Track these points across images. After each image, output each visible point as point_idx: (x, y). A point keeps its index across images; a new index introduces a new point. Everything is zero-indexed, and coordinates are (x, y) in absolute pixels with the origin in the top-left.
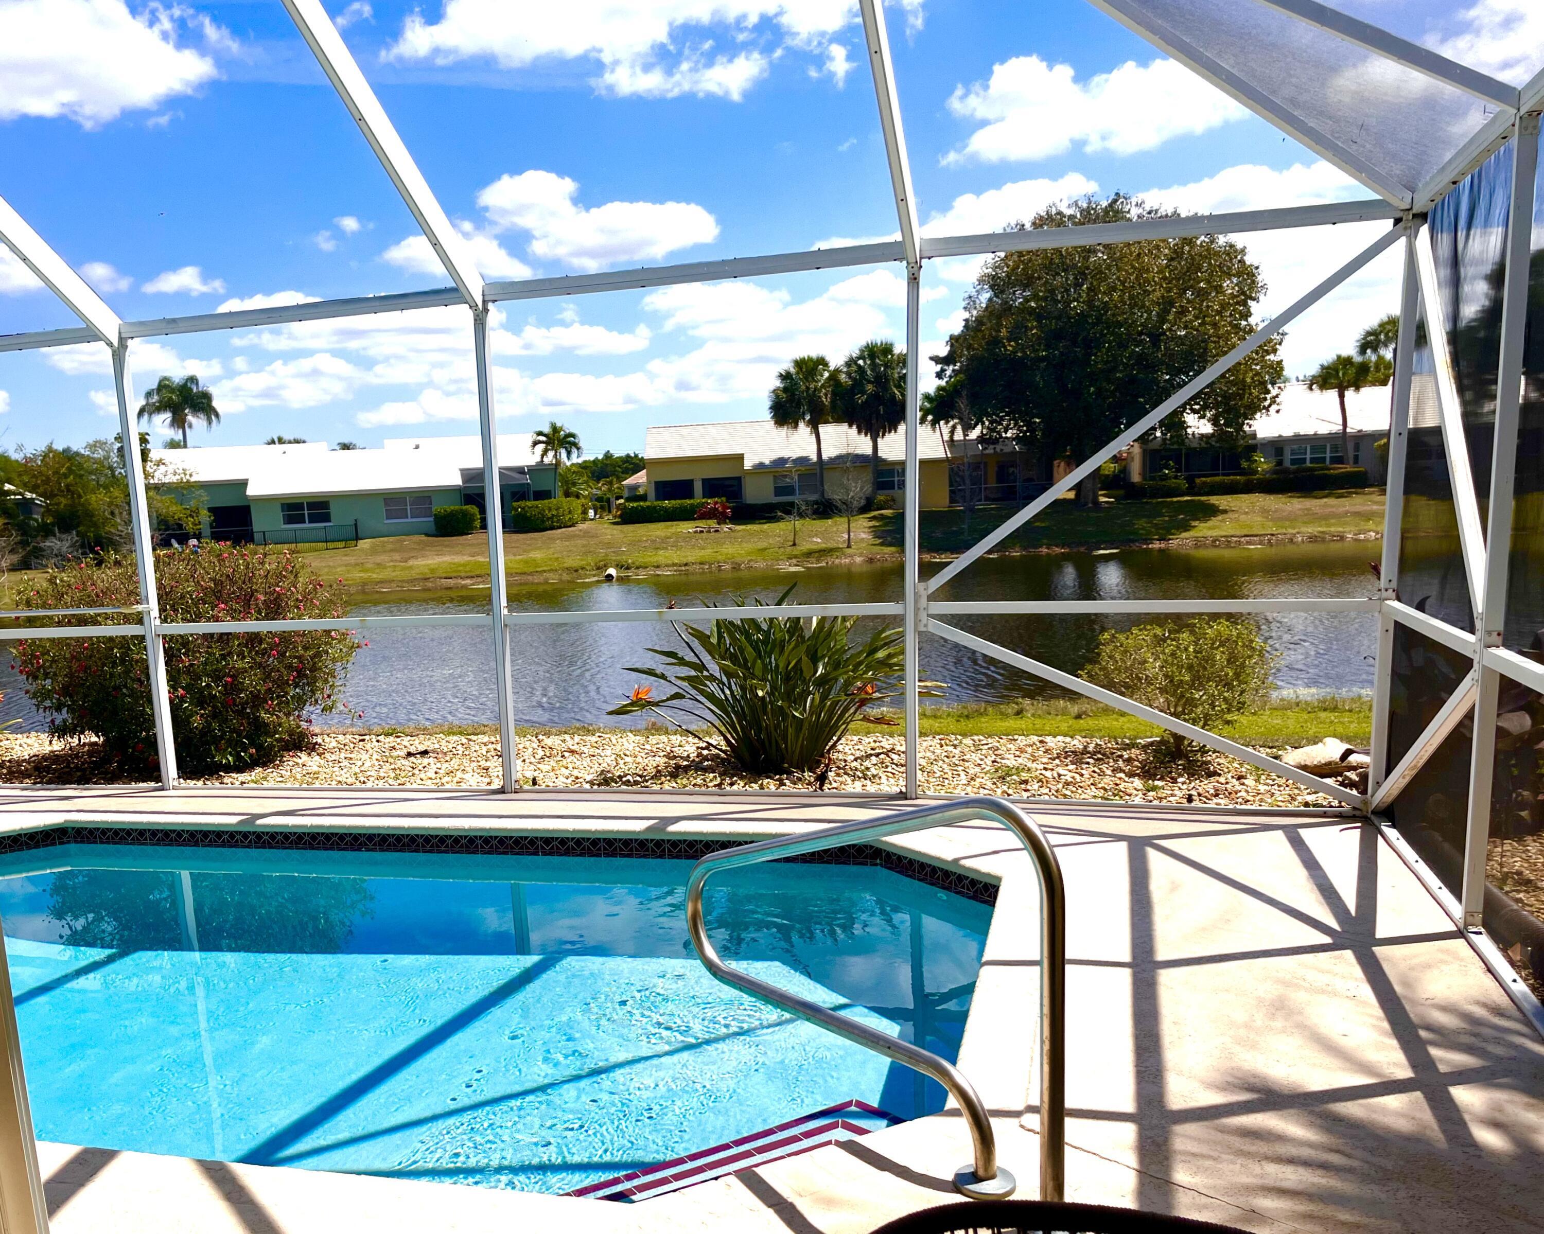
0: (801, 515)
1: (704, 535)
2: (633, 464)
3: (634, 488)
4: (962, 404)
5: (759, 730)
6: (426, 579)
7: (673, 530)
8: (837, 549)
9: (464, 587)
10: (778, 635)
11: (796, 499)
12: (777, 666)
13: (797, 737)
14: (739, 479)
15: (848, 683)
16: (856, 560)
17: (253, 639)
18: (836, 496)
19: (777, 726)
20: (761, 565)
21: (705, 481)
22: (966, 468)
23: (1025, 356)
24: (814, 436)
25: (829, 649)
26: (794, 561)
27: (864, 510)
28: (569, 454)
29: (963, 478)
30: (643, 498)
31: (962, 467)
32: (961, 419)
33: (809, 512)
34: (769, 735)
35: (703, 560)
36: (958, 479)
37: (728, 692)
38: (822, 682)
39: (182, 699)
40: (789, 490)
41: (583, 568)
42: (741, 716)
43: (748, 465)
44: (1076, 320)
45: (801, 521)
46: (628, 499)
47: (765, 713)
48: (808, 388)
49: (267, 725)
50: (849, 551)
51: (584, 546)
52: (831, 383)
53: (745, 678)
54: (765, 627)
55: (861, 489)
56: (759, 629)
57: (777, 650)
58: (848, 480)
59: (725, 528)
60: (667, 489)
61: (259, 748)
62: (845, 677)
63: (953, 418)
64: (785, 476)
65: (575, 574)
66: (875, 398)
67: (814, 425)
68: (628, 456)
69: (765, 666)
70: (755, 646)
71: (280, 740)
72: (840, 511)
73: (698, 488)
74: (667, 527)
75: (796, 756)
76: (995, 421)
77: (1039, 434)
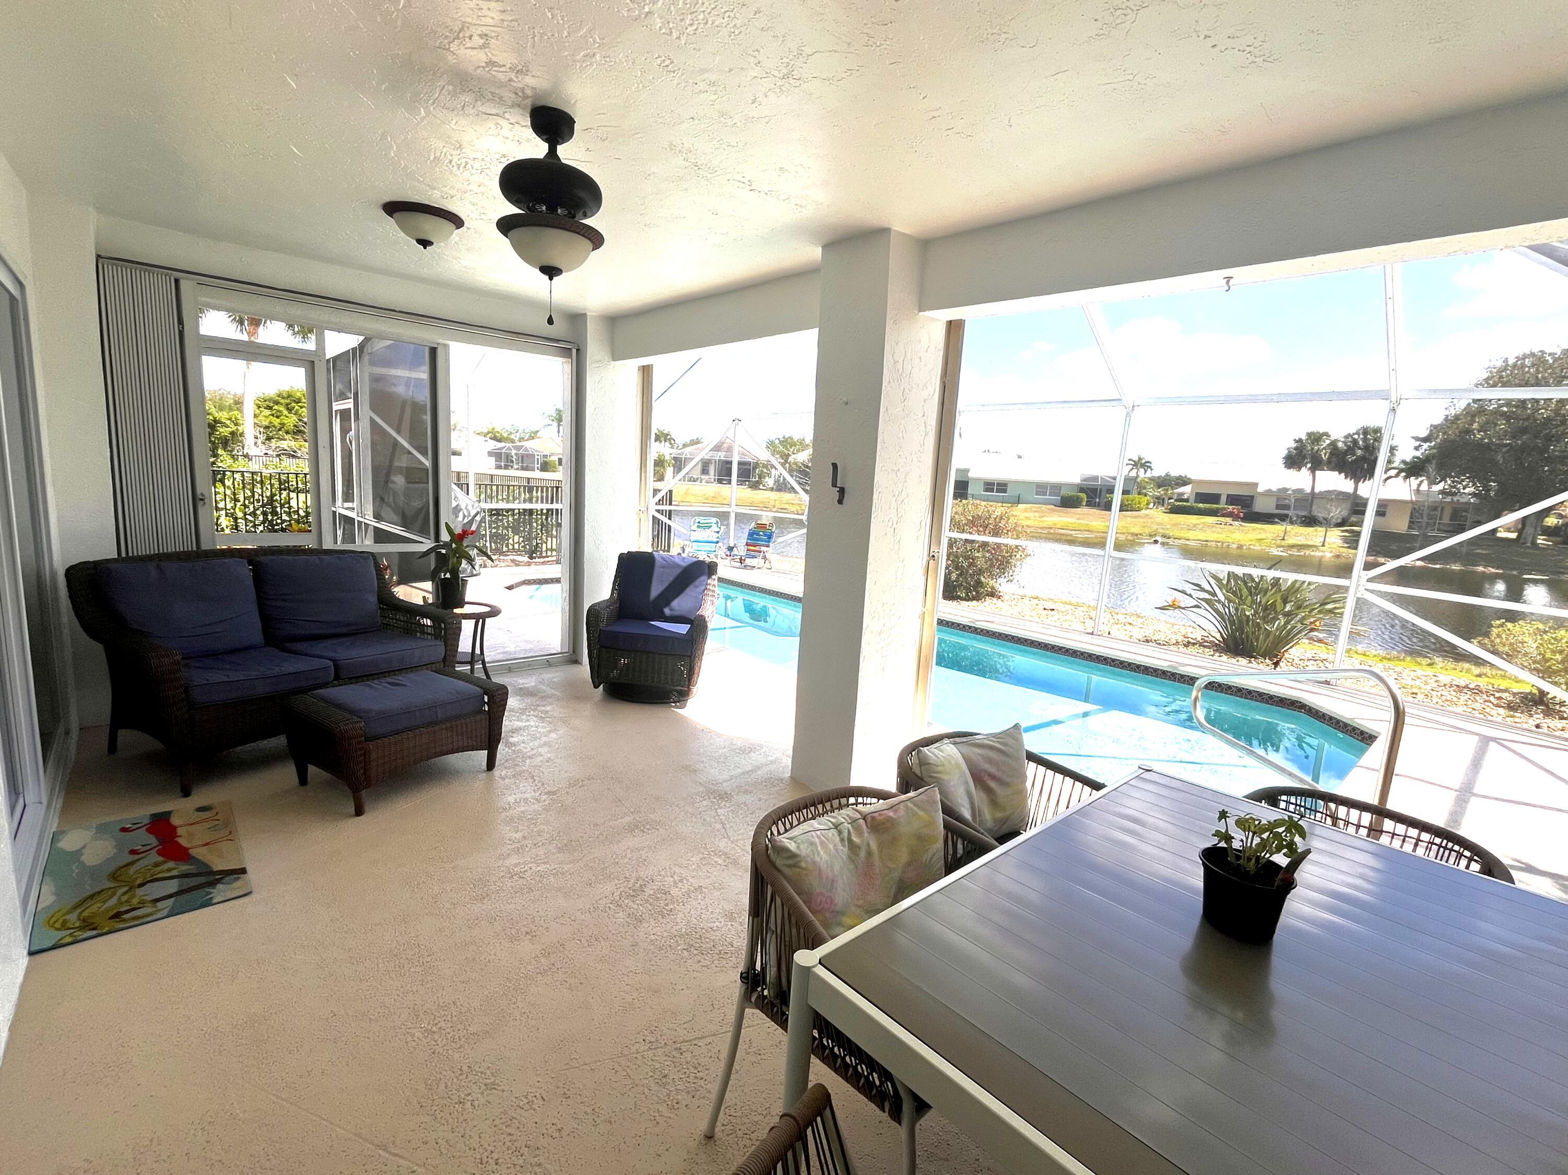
0: (1292, 523)
1: (1222, 526)
2: (1183, 481)
3: (1183, 494)
4: (1431, 468)
5: (1242, 632)
6: (1051, 528)
7: (1202, 520)
8: (1314, 546)
9: (1071, 535)
10: (1265, 586)
11: (1290, 513)
12: (1260, 601)
13: (1265, 641)
14: (1252, 497)
15: (1303, 618)
16: (1327, 555)
17: (984, 545)
18: (1319, 514)
19: (1253, 633)
20: (1257, 548)
21: (1228, 496)
22: (1426, 508)
23: (1491, 443)
24: (1311, 476)
25: (1296, 598)
26: (1281, 549)
27: (1339, 525)
28: (1146, 471)
29: (1422, 515)
30: (1187, 500)
31: (1422, 508)
32: (1428, 478)
33: (1299, 522)
34: (1247, 637)
35: (1219, 540)
36: (1417, 515)
37: (1227, 610)
38: (1287, 615)
39: (949, 565)
40: (1287, 507)
41: (1141, 534)
42: (1232, 623)
43: (1260, 489)
44: (1541, 422)
45: (1292, 527)
46: (1176, 500)
47: (1248, 624)
48: (1312, 449)
49: (982, 582)
50: (1322, 548)
51: (1144, 522)
52: (1331, 447)
53: (1239, 604)
54: (1257, 580)
55: (1340, 512)
56: (1253, 580)
57: (1263, 593)
58: (1331, 505)
59: (1237, 523)
60: (1203, 497)
61: (977, 592)
62: (1303, 614)
63: (1421, 476)
64: (1286, 499)
65: (1135, 537)
66: (1363, 459)
67: (1313, 470)
68: (1181, 476)
69: (1253, 600)
70: (1249, 589)
71: (987, 591)
72: (1321, 524)
73: (1223, 499)
74: (1199, 519)
75: (1262, 650)
76: (1456, 482)
77: (1492, 494)
